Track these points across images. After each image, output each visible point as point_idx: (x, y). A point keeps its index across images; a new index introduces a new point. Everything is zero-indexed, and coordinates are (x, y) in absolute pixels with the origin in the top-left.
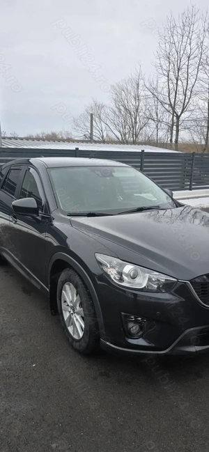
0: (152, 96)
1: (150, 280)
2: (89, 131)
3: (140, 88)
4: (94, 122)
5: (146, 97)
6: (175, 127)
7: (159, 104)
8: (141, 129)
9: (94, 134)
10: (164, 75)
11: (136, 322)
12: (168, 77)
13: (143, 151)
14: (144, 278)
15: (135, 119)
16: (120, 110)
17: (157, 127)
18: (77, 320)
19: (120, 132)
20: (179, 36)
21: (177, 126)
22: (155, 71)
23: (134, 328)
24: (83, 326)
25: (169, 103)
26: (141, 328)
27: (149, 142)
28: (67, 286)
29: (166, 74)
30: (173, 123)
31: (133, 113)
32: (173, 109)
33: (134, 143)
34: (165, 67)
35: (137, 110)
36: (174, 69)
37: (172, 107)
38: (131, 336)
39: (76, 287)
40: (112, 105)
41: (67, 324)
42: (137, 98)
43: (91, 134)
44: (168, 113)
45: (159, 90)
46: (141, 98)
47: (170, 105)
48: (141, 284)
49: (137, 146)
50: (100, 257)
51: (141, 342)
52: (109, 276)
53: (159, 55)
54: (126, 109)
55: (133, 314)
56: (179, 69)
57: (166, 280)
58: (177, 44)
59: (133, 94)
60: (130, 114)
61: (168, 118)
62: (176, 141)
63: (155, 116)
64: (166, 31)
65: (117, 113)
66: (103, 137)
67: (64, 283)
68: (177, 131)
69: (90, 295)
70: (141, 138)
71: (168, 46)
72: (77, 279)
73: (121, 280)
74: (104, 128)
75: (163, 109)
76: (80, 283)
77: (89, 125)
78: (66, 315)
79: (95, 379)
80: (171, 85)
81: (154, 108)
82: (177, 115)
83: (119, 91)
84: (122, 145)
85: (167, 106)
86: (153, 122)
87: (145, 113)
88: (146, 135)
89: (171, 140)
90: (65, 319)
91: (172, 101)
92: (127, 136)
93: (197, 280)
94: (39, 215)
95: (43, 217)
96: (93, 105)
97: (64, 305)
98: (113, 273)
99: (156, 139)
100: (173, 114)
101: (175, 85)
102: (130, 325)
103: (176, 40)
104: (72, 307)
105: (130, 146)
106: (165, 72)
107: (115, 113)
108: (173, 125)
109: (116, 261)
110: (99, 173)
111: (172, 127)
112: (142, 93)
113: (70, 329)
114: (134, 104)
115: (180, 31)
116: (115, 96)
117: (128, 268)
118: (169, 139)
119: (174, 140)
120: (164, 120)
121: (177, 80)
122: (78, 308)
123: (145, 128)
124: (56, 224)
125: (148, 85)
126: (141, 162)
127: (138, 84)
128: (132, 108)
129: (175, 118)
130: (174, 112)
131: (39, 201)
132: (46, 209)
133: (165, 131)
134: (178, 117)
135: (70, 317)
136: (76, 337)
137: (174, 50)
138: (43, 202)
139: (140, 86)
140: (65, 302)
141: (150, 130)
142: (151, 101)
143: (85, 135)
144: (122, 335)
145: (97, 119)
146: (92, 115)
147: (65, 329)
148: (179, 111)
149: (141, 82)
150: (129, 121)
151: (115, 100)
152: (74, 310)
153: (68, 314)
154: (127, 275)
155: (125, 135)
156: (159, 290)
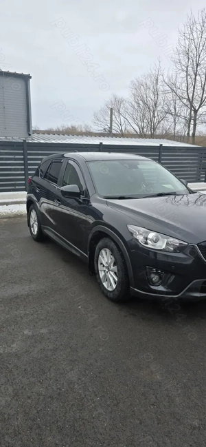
0: (170, 91)
1: (167, 244)
2: (109, 125)
3: (159, 84)
4: (113, 116)
5: (165, 92)
6: (192, 121)
7: (177, 98)
8: (159, 122)
9: (113, 127)
10: (183, 70)
11: (157, 273)
12: (187, 72)
13: (161, 145)
14: (163, 242)
15: (154, 114)
16: (138, 104)
17: (175, 121)
18: (112, 276)
19: (138, 126)
20: (199, 33)
21: (195, 121)
22: (175, 68)
23: (155, 278)
24: (117, 279)
25: (187, 97)
26: (160, 278)
27: (166, 136)
28: (103, 251)
29: (185, 69)
30: (191, 117)
31: (151, 108)
32: (191, 103)
33: (152, 136)
34: (184, 63)
35: (156, 104)
36: (193, 64)
37: (190, 101)
38: (154, 284)
39: (112, 251)
40: (131, 99)
41: (102, 281)
42: (156, 92)
43: (111, 128)
44: (186, 108)
45: (178, 85)
46: (160, 93)
47: (189, 99)
48: (161, 246)
49: (155, 140)
50: (131, 228)
51: (161, 288)
52: (137, 240)
53: (178, 51)
54: (145, 103)
55: (155, 267)
56: (197, 65)
57: (180, 244)
58: (196, 41)
59: (151, 88)
60: (149, 108)
61: (185, 112)
62: (194, 134)
63: (173, 111)
64: (186, 27)
65: (136, 107)
66: (121, 130)
67: (100, 250)
68: (195, 125)
69: (122, 255)
70: (158, 132)
71: (187, 42)
72: (112, 244)
73: (146, 243)
74: (123, 122)
75: (181, 104)
76: (115, 247)
77: (109, 119)
78: (102, 274)
79: (125, 316)
80: (189, 81)
81: (172, 102)
82: (195, 109)
83: (138, 86)
84: (141, 139)
85: (185, 101)
86: (171, 116)
87: (163, 107)
88: (163, 129)
89: (188, 134)
90: (101, 277)
91: (191, 95)
92: (145, 129)
93: (203, 244)
94: (81, 199)
95: (83, 200)
96: (113, 99)
97: (100, 267)
98: (140, 238)
99: (173, 132)
100: (191, 109)
101: (194, 81)
102: (152, 276)
103: (195, 36)
104: (107, 267)
105: (148, 139)
106: (183, 67)
107: (134, 107)
108: (190, 119)
109: (142, 230)
110: (127, 166)
111: (190, 121)
112: (161, 88)
113: (105, 284)
114: (153, 98)
115: (199, 28)
116: (134, 91)
117: (152, 235)
118: (186, 133)
119: (191, 134)
120: (182, 114)
121: (196, 76)
122: (112, 266)
123: (162, 122)
124: (94, 205)
125: (166, 80)
126: (159, 156)
127: (157, 80)
128: (151, 103)
129: (193, 112)
130: (192, 106)
131: (80, 186)
132: (87, 194)
133: (182, 125)
134: (196, 111)
135: (105, 275)
136: (110, 289)
137: (193, 46)
138: (84, 188)
139: (159, 81)
140: (102, 264)
141: (167, 124)
142: (170, 96)
143: (104, 129)
144: (146, 283)
145: (116, 114)
146: (111, 110)
147: (100, 284)
148: (197, 106)
149: (160, 78)
150: (147, 115)
151: (134, 95)
152: (108, 269)
153: (103, 274)
154: (151, 240)
155: (143, 128)
156: (175, 251)
